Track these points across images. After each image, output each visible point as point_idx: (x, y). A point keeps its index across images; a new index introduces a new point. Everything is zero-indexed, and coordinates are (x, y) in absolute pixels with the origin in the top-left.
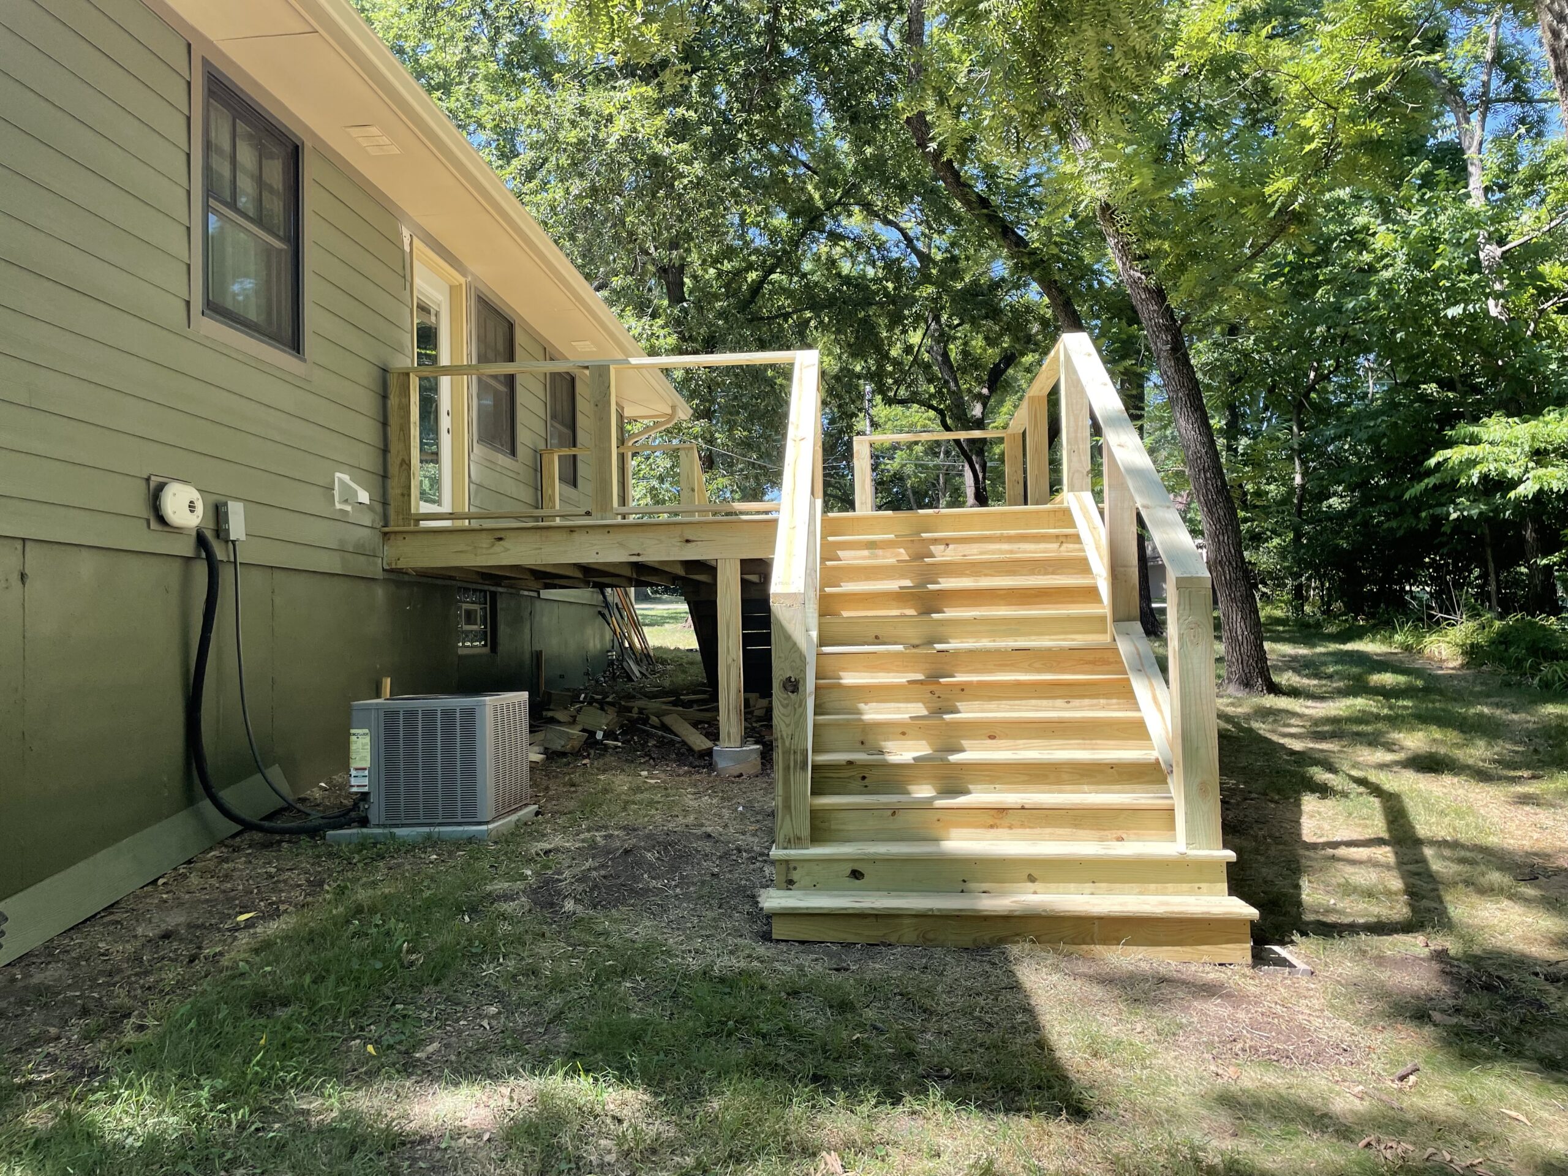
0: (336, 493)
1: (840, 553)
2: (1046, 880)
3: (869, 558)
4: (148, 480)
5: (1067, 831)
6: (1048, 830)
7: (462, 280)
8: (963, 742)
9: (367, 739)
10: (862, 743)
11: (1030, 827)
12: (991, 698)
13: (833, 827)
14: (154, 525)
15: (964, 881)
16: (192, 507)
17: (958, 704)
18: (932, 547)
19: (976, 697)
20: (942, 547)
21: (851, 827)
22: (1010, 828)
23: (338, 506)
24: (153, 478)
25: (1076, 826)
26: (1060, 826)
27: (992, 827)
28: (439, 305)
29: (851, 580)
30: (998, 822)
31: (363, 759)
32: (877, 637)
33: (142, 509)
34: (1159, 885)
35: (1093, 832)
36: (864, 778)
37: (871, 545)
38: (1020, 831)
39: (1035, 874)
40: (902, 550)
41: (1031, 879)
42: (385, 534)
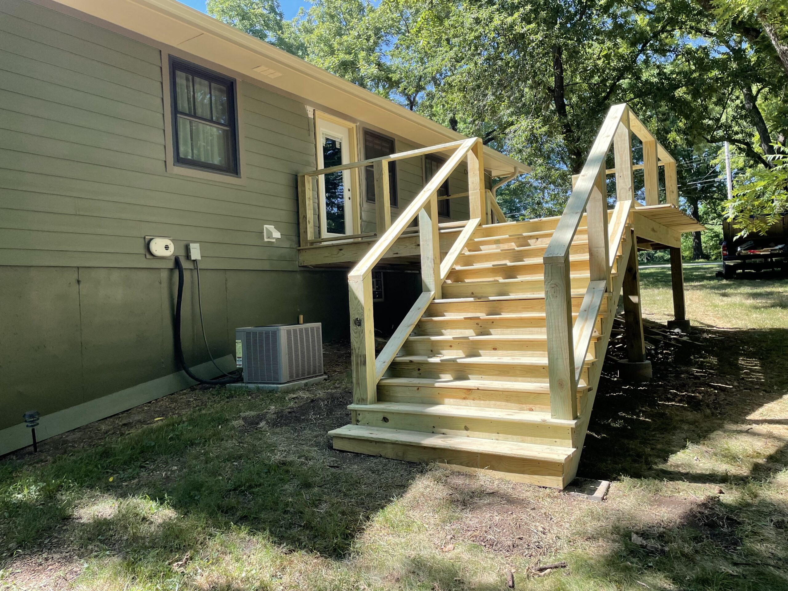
0: (265, 234)
1: (481, 247)
2: (474, 430)
3: (496, 249)
4: (145, 238)
5: (504, 403)
6: (493, 402)
7: (354, 125)
8: (480, 351)
9: (241, 345)
10: (432, 351)
11: (483, 400)
12: (508, 327)
13: (391, 394)
14: (148, 256)
15: (434, 427)
16: (167, 248)
17: (491, 330)
18: (529, 241)
19: (501, 327)
20: (534, 240)
21: (399, 395)
22: (473, 400)
23: (266, 240)
24: (146, 237)
25: (507, 401)
26: (499, 400)
27: (464, 399)
28: (341, 140)
29: (479, 262)
30: (467, 396)
31: (240, 353)
32: (472, 293)
33: (143, 251)
34: (533, 438)
35: (516, 405)
36: (419, 370)
37: (497, 242)
38: (478, 402)
39: (468, 426)
40: (513, 244)
41: (466, 429)
42: (299, 250)
